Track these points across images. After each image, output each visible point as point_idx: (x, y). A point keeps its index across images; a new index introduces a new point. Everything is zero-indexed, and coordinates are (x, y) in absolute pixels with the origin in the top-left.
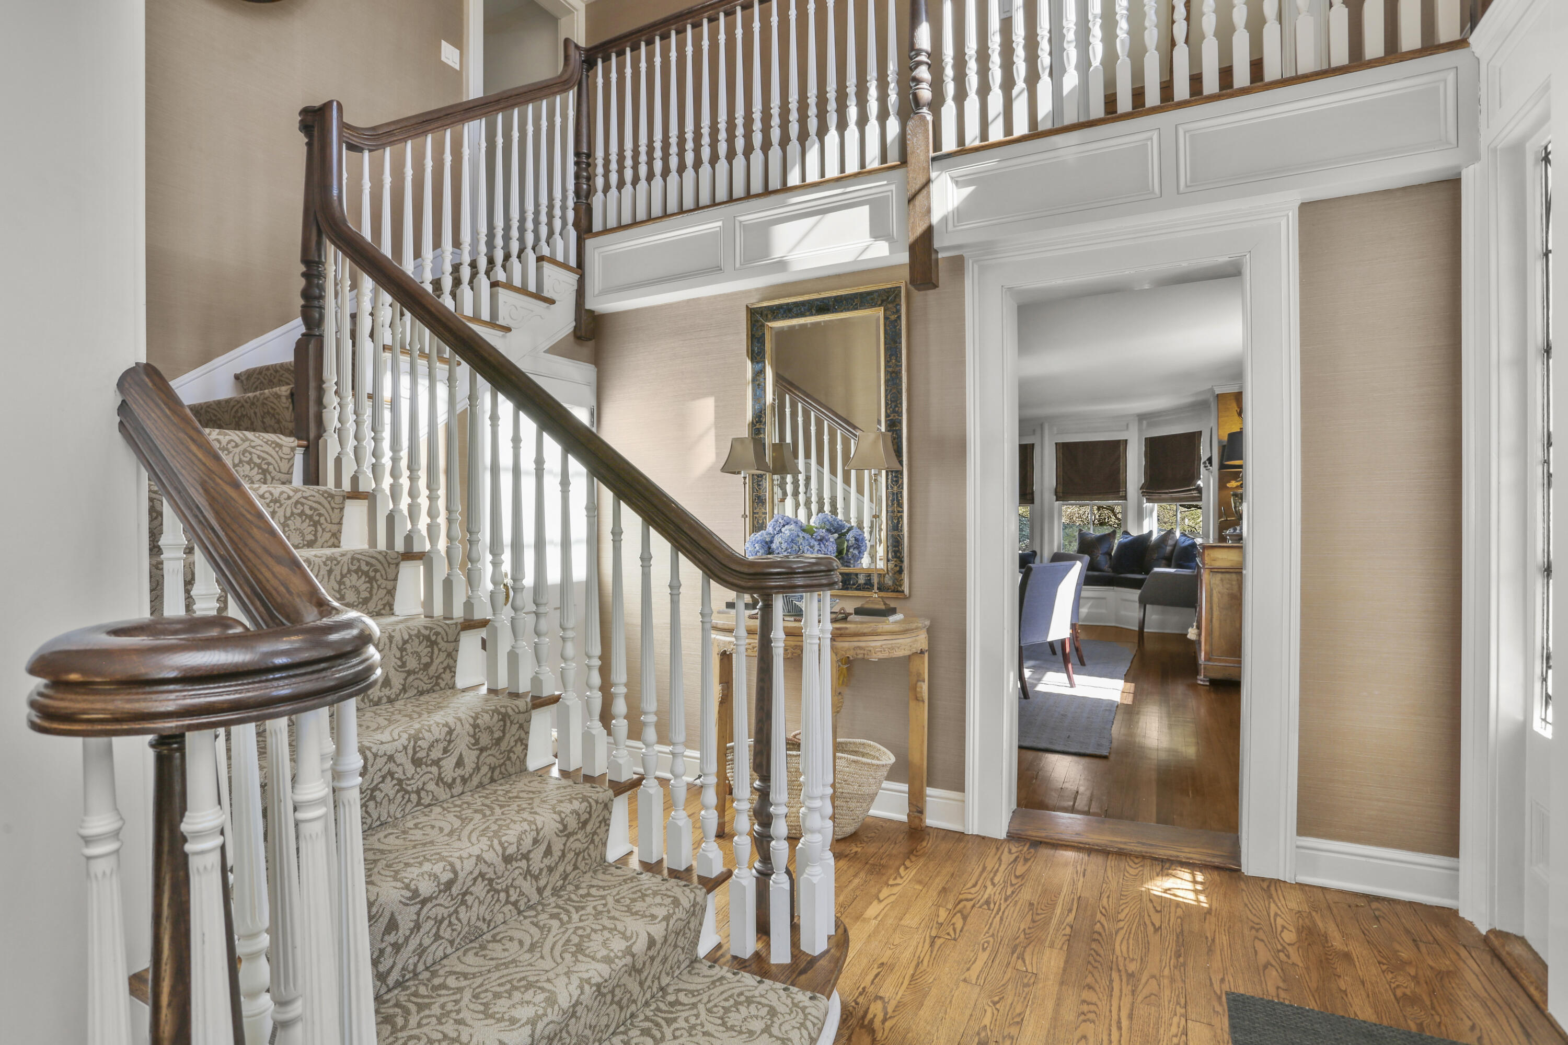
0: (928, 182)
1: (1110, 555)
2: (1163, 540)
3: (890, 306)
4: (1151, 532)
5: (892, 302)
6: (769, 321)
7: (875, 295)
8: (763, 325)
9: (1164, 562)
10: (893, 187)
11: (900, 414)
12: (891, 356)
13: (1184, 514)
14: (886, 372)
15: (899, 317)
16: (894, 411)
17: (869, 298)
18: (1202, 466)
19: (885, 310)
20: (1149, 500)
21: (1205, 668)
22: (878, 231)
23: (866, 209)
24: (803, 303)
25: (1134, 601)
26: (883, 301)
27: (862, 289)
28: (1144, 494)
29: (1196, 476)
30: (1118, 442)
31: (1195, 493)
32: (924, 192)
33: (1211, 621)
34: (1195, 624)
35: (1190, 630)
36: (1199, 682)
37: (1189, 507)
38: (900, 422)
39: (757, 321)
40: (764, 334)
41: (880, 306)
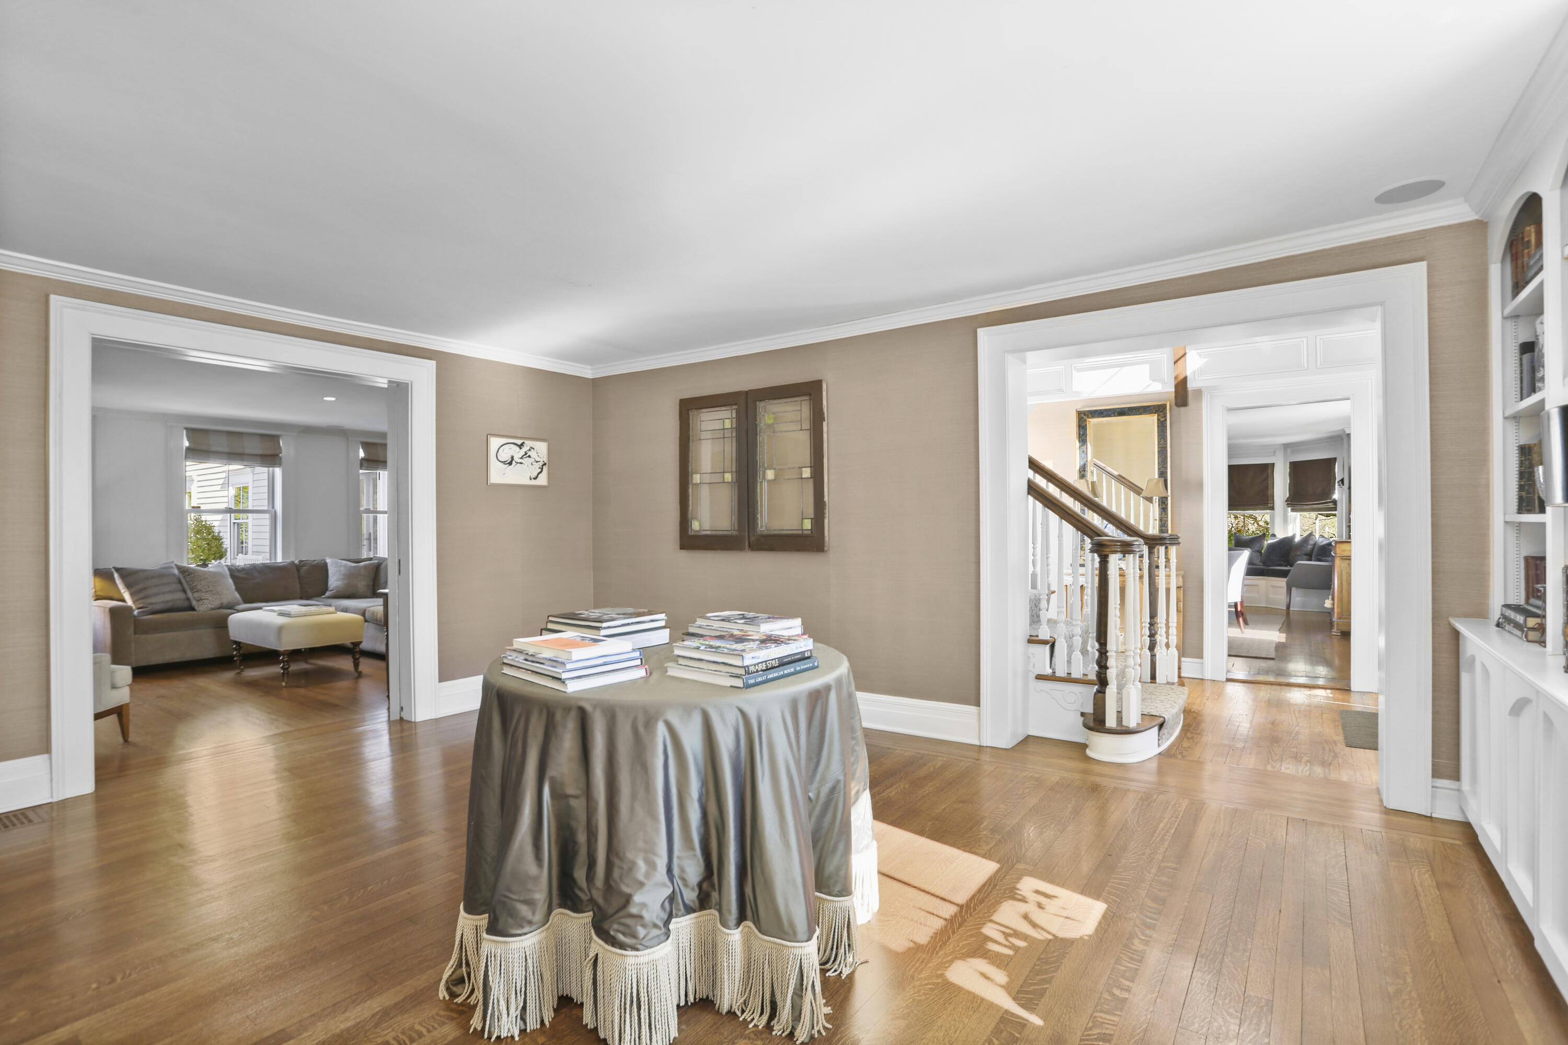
0: (1185, 354)
1: (1261, 553)
2: (1306, 540)
3: (1161, 414)
4: (1294, 536)
5: (1162, 411)
6: (1090, 418)
7: (1152, 408)
8: (1085, 420)
9: (1306, 557)
10: (1165, 356)
11: (1166, 468)
12: (1161, 439)
13: (1324, 522)
14: (1159, 447)
15: (1166, 420)
16: (1163, 467)
17: (1148, 409)
18: (1337, 484)
19: (1158, 416)
20: (1293, 510)
21: (1337, 624)
22: (1154, 378)
23: (1147, 366)
24: (1110, 410)
25: (1283, 587)
26: (1156, 411)
27: (1145, 404)
28: (1288, 505)
29: (1331, 490)
30: (1267, 465)
31: (1331, 505)
32: (1183, 359)
33: (1342, 592)
34: (1330, 597)
35: (1326, 601)
36: (1333, 633)
37: (1328, 516)
38: (1166, 473)
39: (1082, 418)
40: (1086, 425)
41: (1155, 413)
